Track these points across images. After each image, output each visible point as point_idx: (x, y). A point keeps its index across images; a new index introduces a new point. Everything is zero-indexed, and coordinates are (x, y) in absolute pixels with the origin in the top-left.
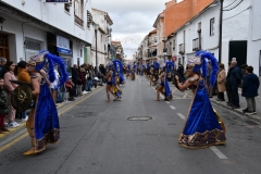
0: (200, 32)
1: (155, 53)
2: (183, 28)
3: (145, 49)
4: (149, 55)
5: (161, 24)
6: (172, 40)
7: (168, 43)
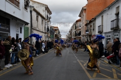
0: (117, 14)
1: (80, 34)
2: (101, 14)
3: (74, 31)
4: (76, 35)
5: (84, 14)
6: (92, 24)
7: (89, 26)
